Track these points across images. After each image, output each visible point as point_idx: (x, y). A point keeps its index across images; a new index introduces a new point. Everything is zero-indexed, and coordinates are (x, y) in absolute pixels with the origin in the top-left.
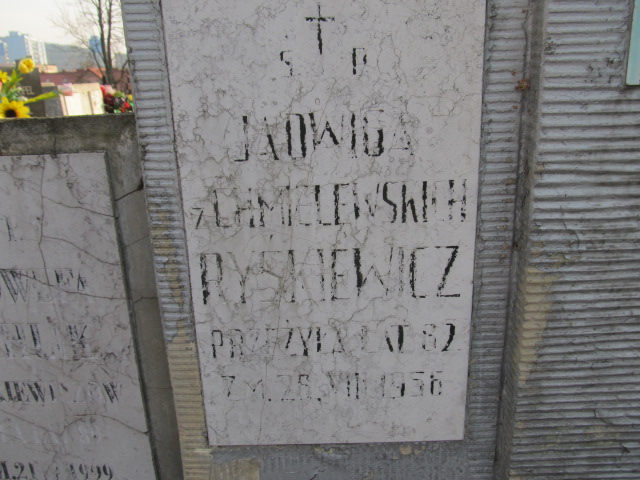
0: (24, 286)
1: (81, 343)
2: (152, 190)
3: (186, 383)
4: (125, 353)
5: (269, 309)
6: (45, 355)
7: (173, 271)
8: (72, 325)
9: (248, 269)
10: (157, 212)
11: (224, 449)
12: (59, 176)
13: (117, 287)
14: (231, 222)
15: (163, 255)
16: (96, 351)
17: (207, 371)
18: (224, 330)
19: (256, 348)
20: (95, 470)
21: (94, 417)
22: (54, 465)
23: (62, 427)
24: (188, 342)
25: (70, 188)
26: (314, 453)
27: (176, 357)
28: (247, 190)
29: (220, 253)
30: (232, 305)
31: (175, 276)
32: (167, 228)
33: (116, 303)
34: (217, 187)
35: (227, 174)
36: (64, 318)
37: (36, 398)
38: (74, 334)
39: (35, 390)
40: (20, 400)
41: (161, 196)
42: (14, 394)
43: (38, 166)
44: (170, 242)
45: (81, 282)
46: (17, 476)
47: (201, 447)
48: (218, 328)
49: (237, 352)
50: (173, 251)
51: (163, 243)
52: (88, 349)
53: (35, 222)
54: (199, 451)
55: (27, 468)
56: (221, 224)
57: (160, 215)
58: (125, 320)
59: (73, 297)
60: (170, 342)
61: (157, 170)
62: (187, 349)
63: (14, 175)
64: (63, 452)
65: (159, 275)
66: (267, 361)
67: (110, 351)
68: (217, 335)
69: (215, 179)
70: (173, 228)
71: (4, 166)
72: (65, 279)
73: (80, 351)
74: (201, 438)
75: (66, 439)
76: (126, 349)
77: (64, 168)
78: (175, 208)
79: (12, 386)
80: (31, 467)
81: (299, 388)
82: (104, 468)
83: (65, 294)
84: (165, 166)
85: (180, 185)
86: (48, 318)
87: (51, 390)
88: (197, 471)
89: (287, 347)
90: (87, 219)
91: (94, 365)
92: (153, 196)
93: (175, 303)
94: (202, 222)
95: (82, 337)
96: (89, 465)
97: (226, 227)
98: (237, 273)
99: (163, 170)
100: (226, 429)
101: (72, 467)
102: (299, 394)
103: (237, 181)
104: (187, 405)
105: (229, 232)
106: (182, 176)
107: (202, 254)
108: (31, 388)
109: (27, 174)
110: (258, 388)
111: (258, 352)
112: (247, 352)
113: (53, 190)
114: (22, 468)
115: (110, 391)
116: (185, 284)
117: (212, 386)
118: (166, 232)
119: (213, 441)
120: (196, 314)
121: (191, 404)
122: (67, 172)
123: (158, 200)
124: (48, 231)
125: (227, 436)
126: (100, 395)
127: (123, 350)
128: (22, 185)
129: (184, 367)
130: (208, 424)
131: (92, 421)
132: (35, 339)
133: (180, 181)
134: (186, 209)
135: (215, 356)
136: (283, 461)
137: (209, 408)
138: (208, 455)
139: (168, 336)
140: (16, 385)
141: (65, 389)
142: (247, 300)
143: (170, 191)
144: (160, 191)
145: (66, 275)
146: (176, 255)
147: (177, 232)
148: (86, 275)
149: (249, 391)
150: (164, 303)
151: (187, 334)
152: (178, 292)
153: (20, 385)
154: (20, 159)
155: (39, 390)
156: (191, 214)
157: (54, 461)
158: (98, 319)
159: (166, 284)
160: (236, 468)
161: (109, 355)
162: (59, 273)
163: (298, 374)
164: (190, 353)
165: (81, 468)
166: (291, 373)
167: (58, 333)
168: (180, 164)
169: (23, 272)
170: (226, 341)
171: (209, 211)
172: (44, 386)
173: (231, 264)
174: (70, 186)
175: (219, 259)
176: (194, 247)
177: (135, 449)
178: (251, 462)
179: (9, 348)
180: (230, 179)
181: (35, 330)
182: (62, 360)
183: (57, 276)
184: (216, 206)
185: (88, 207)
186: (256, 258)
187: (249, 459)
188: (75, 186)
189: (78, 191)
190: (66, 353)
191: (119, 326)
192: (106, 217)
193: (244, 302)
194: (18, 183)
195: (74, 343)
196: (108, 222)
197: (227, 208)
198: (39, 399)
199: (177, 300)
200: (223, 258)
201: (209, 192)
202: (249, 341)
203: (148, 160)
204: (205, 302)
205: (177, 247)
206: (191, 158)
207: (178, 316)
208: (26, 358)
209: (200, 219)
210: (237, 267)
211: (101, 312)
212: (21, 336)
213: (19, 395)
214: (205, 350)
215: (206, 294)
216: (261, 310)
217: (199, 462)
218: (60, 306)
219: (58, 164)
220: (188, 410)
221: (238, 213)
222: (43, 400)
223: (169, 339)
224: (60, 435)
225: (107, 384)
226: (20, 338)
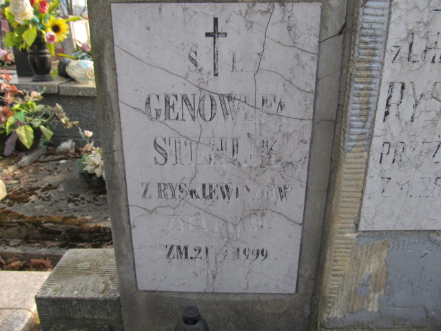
0: (236, 108)
1: (268, 154)
2: (364, 31)
3: (353, 183)
4: (301, 162)
5: (429, 127)
6: (239, 163)
7: (365, 95)
8: (266, 140)
9: (422, 95)
10: (365, 49)
11: (366, 234)
12: (282, 21)
13: (307, 110)
14: (419, 58)
15: (361, 83)
16: (278, 161)
17: (372, 174)
18: (391, 142)
19: (412, 156)
20: (255, 253)
21: (265, 211)
22: (225, 248)
23: (239, 219)
24: (362, 151)
25: (289, 31)
26: (429, 238)
27: (351, 163)
28: (436, 33)
29: (405, 82)
30: (403, 124)
31: (366, 99)
32: (369, 62)
33: (304, 123)
34: (415, 30)
35: (425, 21)
36: (260, 134)
37: (224, 197)
38: (265, 147)
39: (225, 190)
40: (211, 198)
41: (371, 36)
42: (207, 193)
43: (267, 11)
44: (369, 73)
45: (281, 106)
46: (194, 257)
47: (350, 232)
48: (389, 141)
49: (397, 159)
50: (369, 80)
51: (363, 73)
52: (273, 158)
53: (256, 57)
54: (348, 235)
55: (204, 250)
56: (412, 60)
57: (367, 51)
58: (307, 136)
59: (272, 117)
60: (349, 151)
61: (372, 15)
62: (361, 157)
63: (247, 18)
64: (235, 238)
65: (354, 98)
66: (417, 167)
67: (289, 161)
68: (387, 145)
69: (416, 24)
70: (373, 62)
71: (240, 11)
72: (269, 104)
73: (267, 160)
74: (352, 225)
75: (239, 229)
76: (303, 159)
77: (288, 14)
78: (379, 46)
79: (207, 187)
80: (207, 250)
81: (434, 187)
82: (263, 251)
83: (266, 115)
84: (379, 12)
85: (388, 28)
86: (249, 134)
87: (237, 190)
88: (343, 250)
89: (434, 156)
90: (297, 56)
91: (275, 172)
92: (365, 36)
93: (361, 121)
94: (398, 57)
95: (271, 149)
96: (252, 249)
97: (414, 62)
98: (413, 98)
99: (377, 16)
100: (374, 218)
101: (238, 250)
102: (433, 192)
103: (431, 26)
104: (349, 200)
105: (416, 66)
106: (392, 20)
107: (391, 82)
108: (221, 189)
109: (257, 18)
110: (405, 187)
111: (413, 160)
112: (404, 159)
113: (276, 31)
114: (200, 251)
115: (282, 192)
116: (372, 106)
117: (373, 185)
118: (368, 65)
119: (362, 227)
120: (375, 129)
121: (352, 199)
122: (289, 17)
123: (367, 39)
124: (264, 65)
125: (373, 223)
126: (274, 194)
127: (300, 160)
128: (251, 26)
129: (355, 170)
130: (362, 214)
131: (263, 215)
132: (234, 151)
133: (388, 24)
134: (389, 47)
135: (381, 162)
136: (406, 243)
137: (366, 202)
138: (354, 238)
139: (349, 146)
140: (211, 186)
141: (248, 190)
142: (415, 120)
143: (378, 32)
144: (371, 32)
145: (270, 99)
146: (370, 83)
147: (375, 66)
148: (286, 101)
149: (398, 189)
150: (352, 121)
151: (363, 145)
152: (365, 112)
153: (214, 186)
154: (254, 5)
155: (228, 191)
156: (392, 51)
157: (226, 246)
158: (287, 136)
159: (358, 106)
160: (372, 248)
161: (288, 163)
162: (265, 99)
163: (436, 177)
164: (362, 159)
165: (245, 251)
166: (431, 176)
167: (253, 146)
168: (392, 11)
169: (238, 97)
170: (392, 150)
171: (405, 49)
172: (233, 187)
173: (411, 92)
174: (290, 28)
175: (403, 88)
176: (387, 77)
177: (290, 236)
178: (383, 244)
179: (212, 157)
180: (427, 24)
181: (235, 143)
182: (251, 167)
183: (263, 100)
184: (411, 45)
185: (300, 46)
186: (430, 87)
187: (383, 241)
188: (293, 29)
189: (294, 33)
190: (256, 162)
191: (302, 141)
192: (312, 55)
193: (412, 121)
194: (248, 26)
195: (263, 154)
196: (312, 59)
197: (418, 48)
198: (227, 197)
199: (363, 118)
200: (406, 87)
201: (409, 34)
202: (408, 151)
203: (367, 7)
204: (384, 120)
205: (373, 77)
206: (402, 6)
207: (360, 131)
208: (223, 165)
209: (397, 55)
210: (414, 93)
211: (290, 130)
212: (224, 148)
213: (211, 194)
214: (375, 156)
215: (387, 114)
216: (423, 127)
217: (346, 244)
218: (260, 124)
219: (284, 11)
220: (349, 204)
221: (425, 51)
222: (229, 198)
223: (349, 148)
224: (235, 226)
225: (282, 186)
226: (222, 150)
